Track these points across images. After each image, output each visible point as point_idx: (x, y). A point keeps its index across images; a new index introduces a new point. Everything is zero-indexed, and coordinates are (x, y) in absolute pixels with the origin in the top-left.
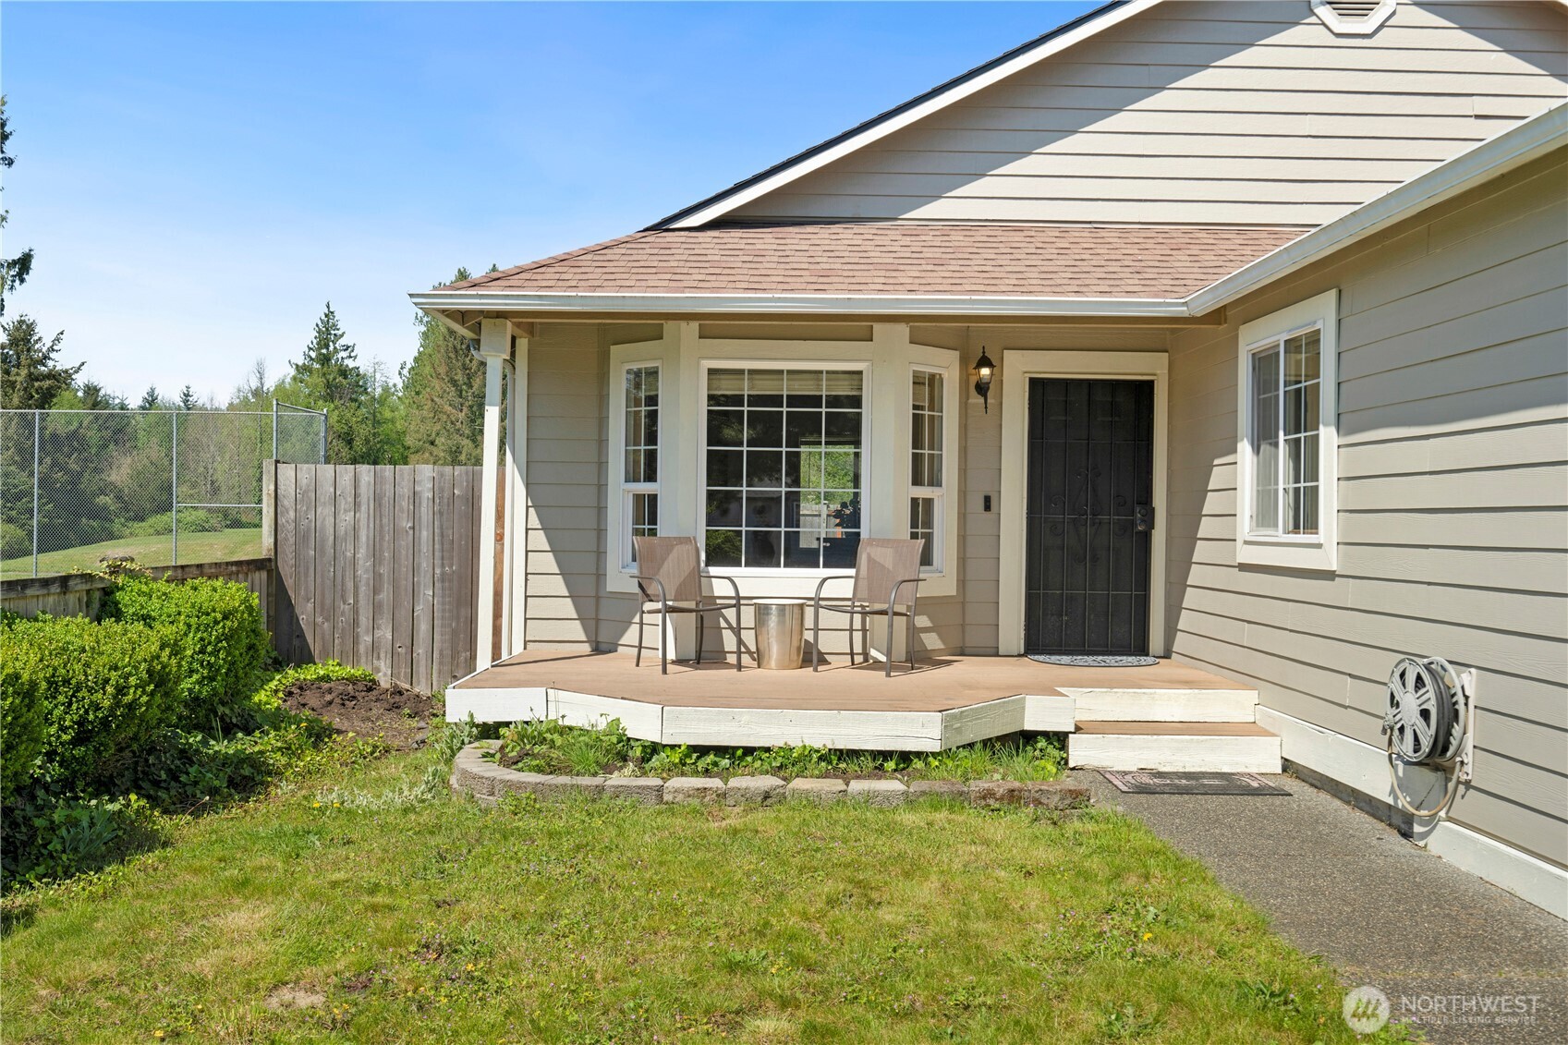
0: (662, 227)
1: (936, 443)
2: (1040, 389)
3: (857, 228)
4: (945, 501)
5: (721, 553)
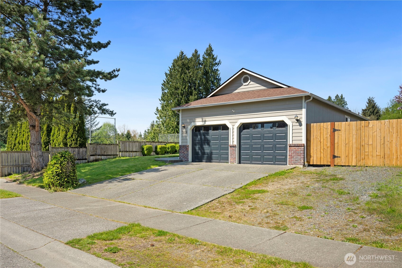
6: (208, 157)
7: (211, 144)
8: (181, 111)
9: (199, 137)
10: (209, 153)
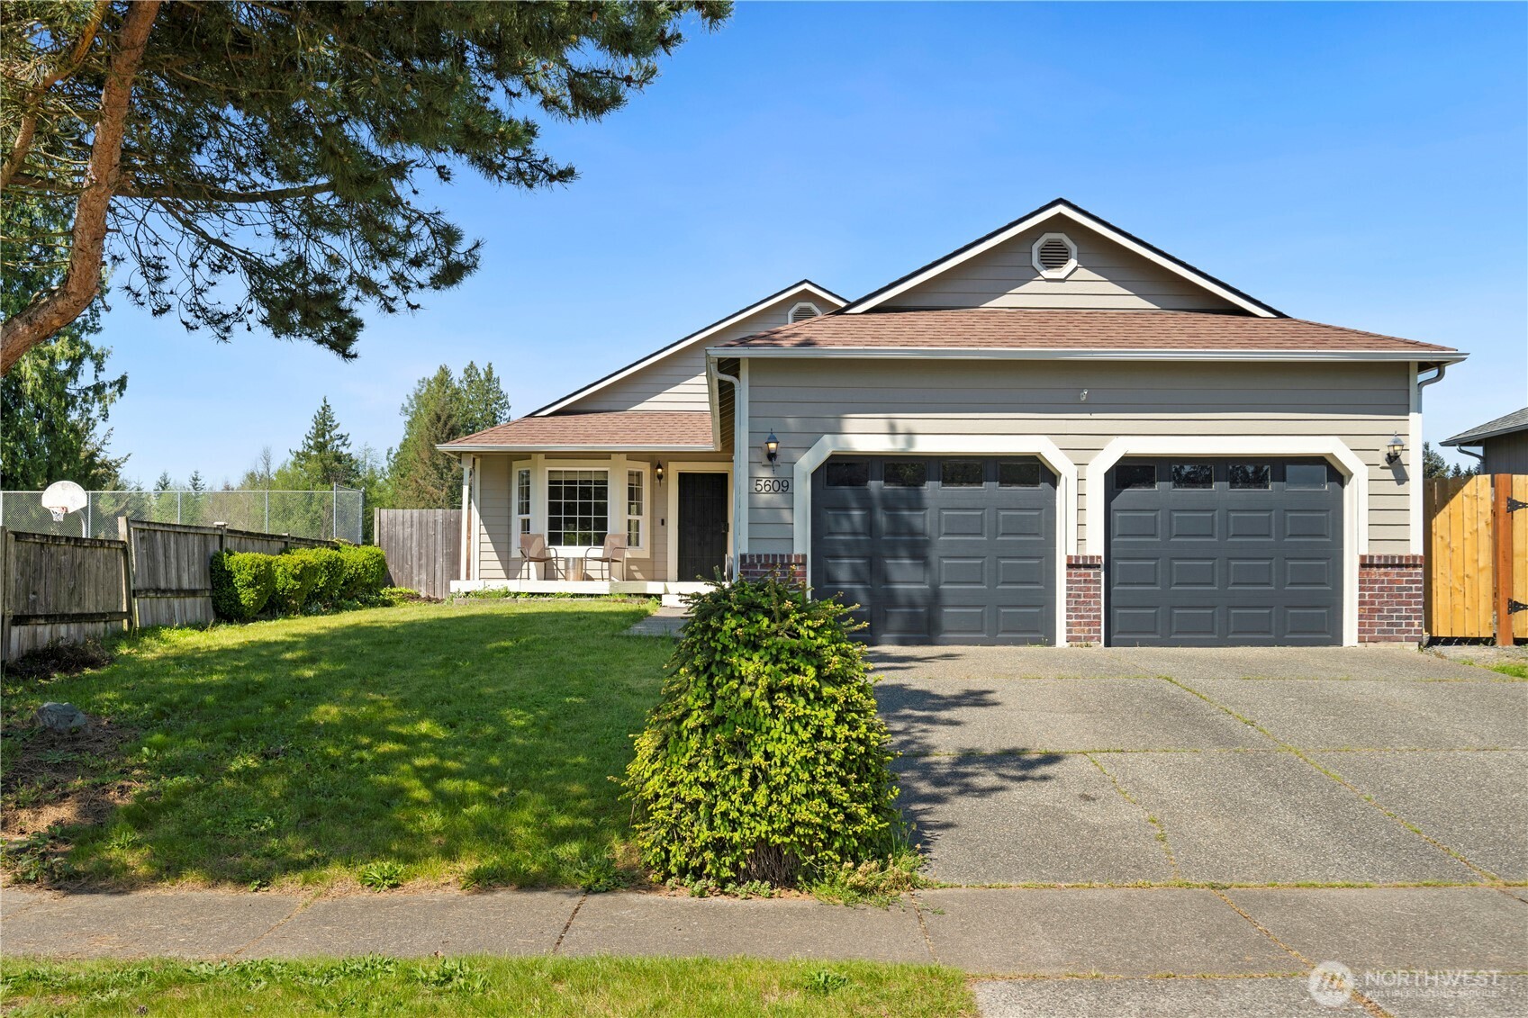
0: (532, 415)
1: (639, 498)
2: (683, 478)
4: (645, 521)
5: (555, 539)
6: (913, 619)
7: (934, 556)
8: (744, 372)
9: (856, 513)
10: (919, 600)
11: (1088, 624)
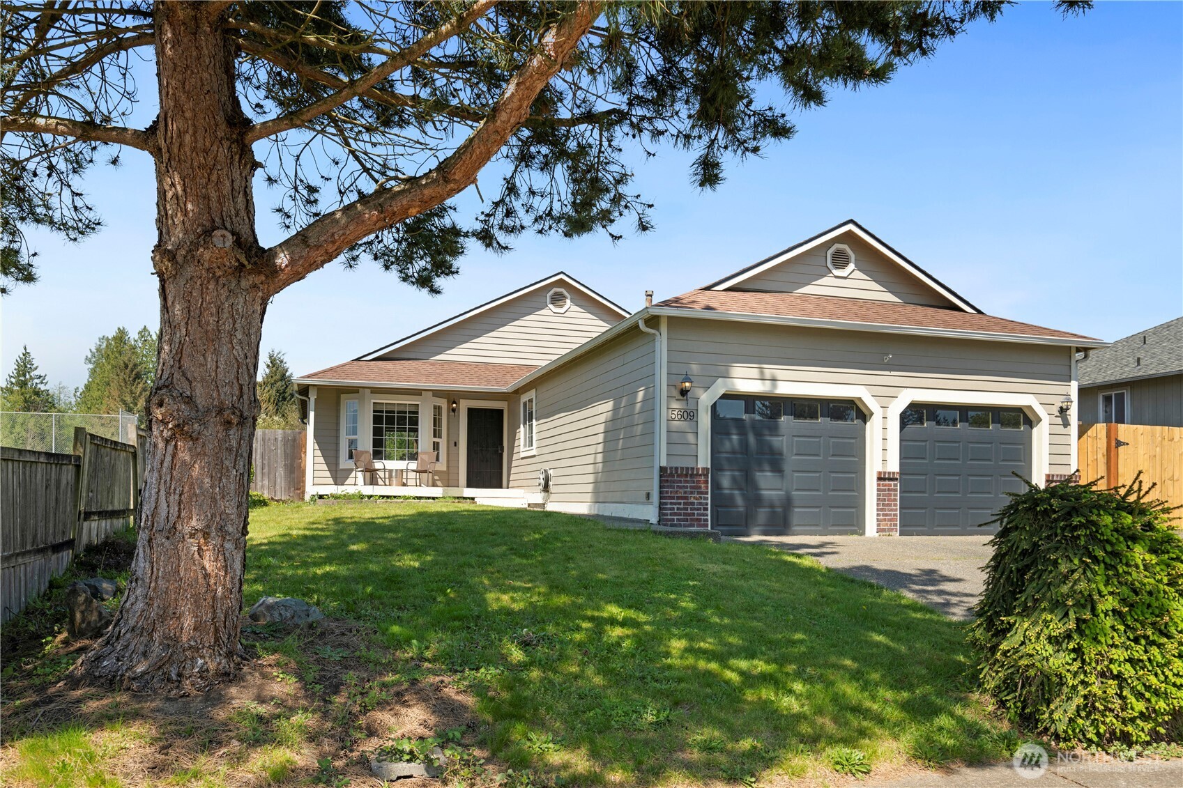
0: (358, 359)
1: (440, 426)
2: (472, 412)
3: (417, 362)
4: (443, 442)
5: (378, 454)
7: (787, 467)
8: (664, 328)
9: (735, 437)
10: (777, 503)
11: (890, 520)
